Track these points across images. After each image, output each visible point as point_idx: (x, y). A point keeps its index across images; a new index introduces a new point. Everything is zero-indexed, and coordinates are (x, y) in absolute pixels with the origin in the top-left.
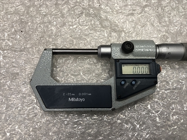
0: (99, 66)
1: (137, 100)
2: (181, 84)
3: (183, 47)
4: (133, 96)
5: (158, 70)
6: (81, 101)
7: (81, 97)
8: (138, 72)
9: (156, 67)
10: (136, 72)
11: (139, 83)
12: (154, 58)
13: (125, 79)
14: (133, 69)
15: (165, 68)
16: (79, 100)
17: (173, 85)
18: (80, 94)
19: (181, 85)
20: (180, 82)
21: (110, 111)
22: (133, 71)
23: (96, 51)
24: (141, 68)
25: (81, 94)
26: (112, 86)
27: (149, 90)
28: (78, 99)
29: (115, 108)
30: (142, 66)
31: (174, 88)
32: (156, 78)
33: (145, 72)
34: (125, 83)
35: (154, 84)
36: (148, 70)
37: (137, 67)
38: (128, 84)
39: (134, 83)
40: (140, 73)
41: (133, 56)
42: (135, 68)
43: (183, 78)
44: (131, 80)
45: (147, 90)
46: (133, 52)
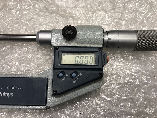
0: (40, 55)
1: (78, 96)
2: (134, 77)
3: (136, 34)
4: (73, 91)
5: (105, 60)
6: (9, 97)
7: (9, 92)
8: (81, 62)
9: (103, 56)
10: (79, 62)
11: (80, 75)
12: (101, 46)
13: (64, 71)
14: (76, 59)
15: (117, 58)
16: (7, 95)
17: (125, 79)
18: (8, 88)
19: (134, 79)
20: (133, 75)
21: (43, 109)
22: (75, 61)
23: (35, 37)
24: (84, 58)
25: (10, 88)
26: (49, 79)
27: (93, 85)
28: (5, 93)
29: (50, 106)
30: (86, 56)
31: (126, 82)
32: (102, 69)
33: (89, 62)
34: (64, 75)
35: (99, 77)
36: (93, 60)
37: (80, 56)
38: (67, 76)
39: (74, 75)
40: (83, 64)
41: (76, 43)
42: (77, 58)
43: (136, 71)
44: (71, 71)
45: (91, 84)
46: (76, 39)
